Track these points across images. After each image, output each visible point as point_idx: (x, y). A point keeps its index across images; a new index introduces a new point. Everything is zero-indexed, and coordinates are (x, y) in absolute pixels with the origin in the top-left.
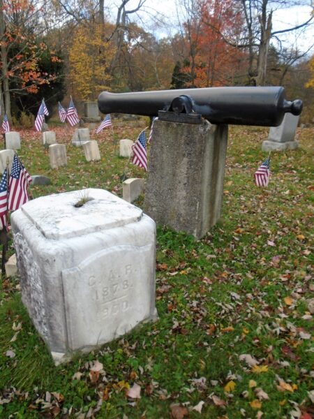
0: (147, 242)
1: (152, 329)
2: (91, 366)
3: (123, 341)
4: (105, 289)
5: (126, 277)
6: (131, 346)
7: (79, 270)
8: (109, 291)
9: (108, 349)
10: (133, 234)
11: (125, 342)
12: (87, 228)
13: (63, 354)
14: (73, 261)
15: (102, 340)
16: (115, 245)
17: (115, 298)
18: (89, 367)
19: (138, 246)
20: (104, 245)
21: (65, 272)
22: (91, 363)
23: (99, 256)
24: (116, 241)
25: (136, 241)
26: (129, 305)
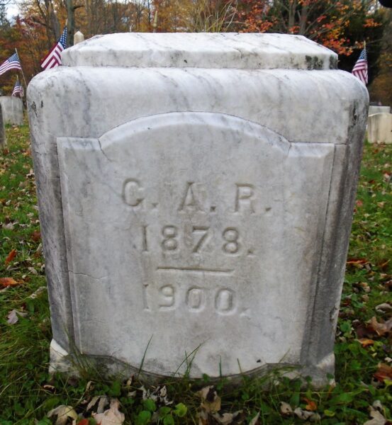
0: (321, 135)
1: (303, 402)
2: (100, 408)
3: (205, 391)
4: (169, 231)
5: (234, 218)
6: (221, 413)
7: (97, 148)
8: (178, 238)
9: (163, 391)
10: (274, 93)
11: (210, 398)
12: (151, 52)
13: (65, 353)
14: (87, 120)
15: (154, 362)
16: (212, 109)
17: (197, 269)
18: (95, 408)
19: (286, 136)
20: (178, 100)
21: (63, 143)
22: (103, 401)
23: (155, 126)
24: (216, 99)
25: (282, 116)
26: (237, 303)
